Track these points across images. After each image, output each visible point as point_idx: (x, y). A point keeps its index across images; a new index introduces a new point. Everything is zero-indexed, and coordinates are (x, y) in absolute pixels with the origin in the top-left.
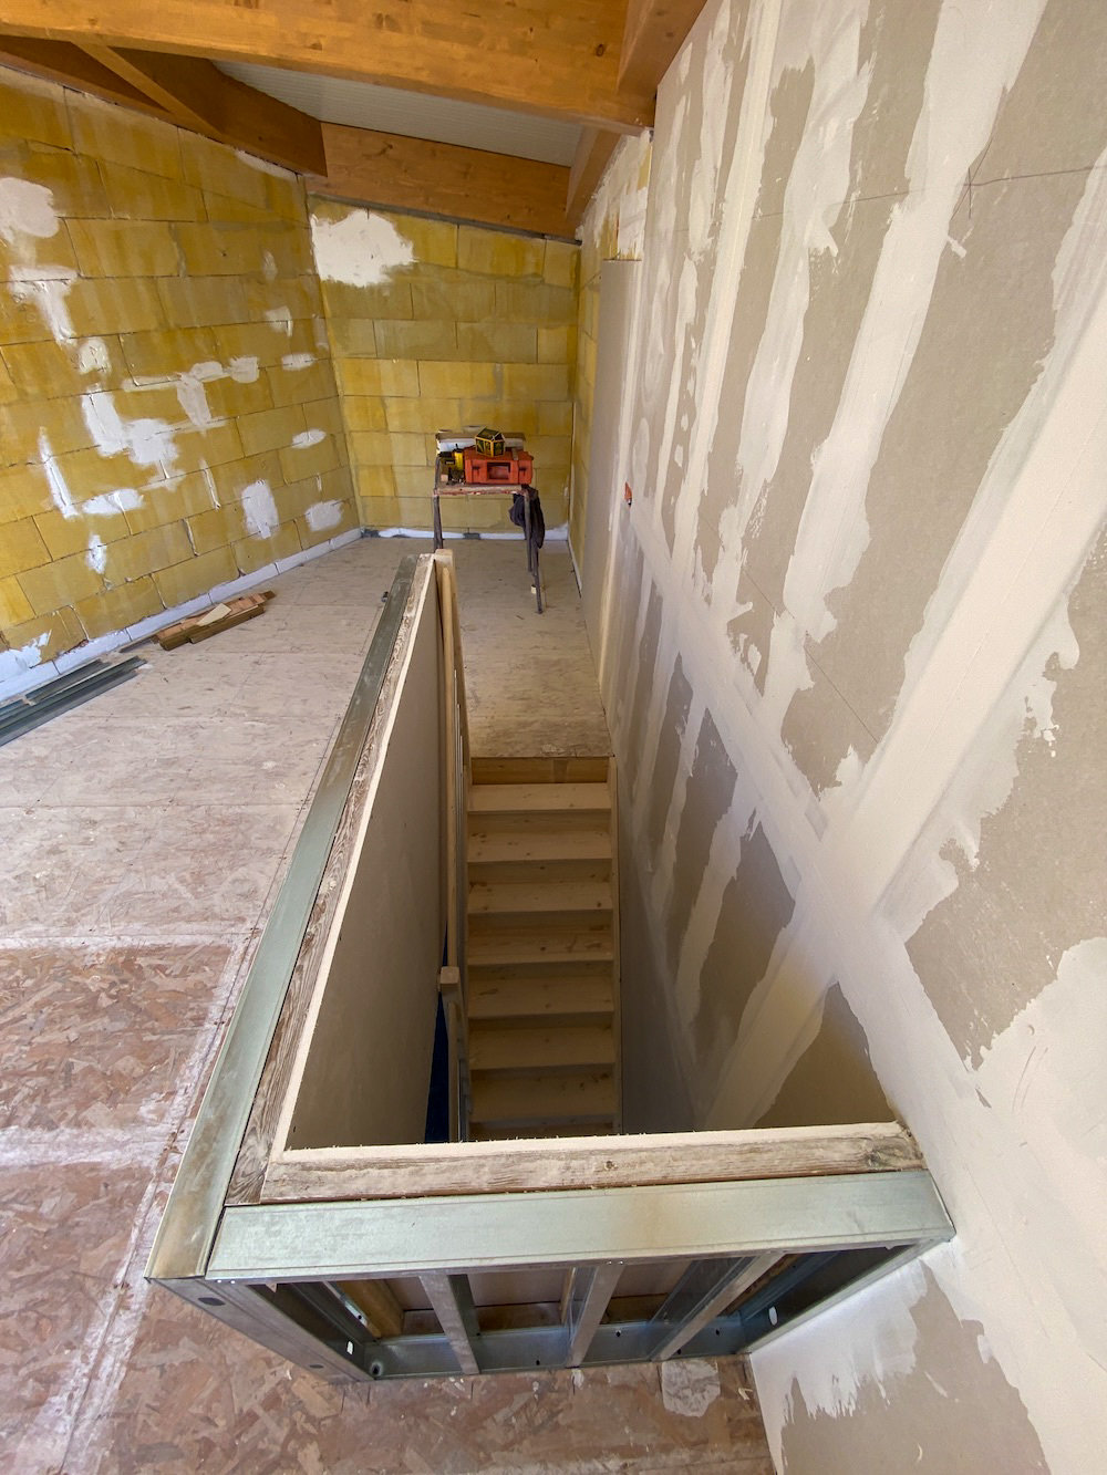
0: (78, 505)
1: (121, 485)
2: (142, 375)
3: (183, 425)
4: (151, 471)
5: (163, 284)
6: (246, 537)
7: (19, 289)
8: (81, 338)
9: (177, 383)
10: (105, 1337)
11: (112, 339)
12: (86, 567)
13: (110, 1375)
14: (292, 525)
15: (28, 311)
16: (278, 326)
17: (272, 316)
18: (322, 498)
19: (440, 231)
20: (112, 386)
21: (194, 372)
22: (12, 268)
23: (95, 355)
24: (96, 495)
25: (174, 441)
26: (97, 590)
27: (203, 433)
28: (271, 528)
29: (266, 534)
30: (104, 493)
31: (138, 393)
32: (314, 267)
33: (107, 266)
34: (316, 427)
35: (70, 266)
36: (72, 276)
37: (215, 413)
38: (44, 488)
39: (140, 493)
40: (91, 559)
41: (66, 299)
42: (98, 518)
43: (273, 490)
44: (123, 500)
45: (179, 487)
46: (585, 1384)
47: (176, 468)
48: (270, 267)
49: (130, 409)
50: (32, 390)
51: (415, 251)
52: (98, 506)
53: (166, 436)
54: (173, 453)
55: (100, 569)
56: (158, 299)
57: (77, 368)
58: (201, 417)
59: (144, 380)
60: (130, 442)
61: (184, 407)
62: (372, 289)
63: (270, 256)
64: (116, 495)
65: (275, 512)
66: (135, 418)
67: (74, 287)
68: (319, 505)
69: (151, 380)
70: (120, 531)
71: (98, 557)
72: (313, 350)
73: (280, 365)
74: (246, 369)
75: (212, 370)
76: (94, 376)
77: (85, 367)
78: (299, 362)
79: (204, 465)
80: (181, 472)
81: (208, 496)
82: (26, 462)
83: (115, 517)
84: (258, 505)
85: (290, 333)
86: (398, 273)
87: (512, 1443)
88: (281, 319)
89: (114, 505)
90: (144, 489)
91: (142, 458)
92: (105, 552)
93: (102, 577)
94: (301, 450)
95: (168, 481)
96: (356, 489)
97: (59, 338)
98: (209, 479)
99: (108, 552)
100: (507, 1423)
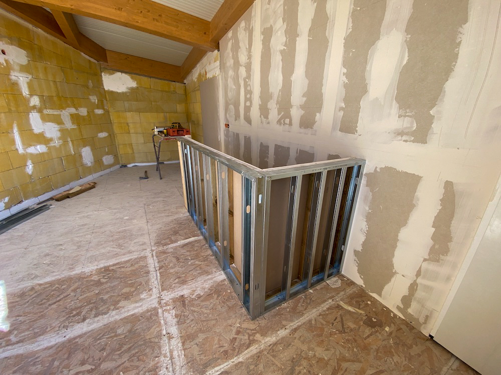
0: (24, 149)
1: (40, 143)
2: (50, 109)
3: (62, 126)
4: (51, 140)
5: (58, 83)
6: (82, 165)
7: (13, 78)
8: (31, 95)
9: (61, 113)
10: (169, 348)
11: (41, 97)
12: (25, 172)
13: (178, 356)
14: (98, 162)
15: (15, 85)
16: (93, 101)
17: (91, 97)
18: (108, 154)
19: (145, 79)
20: (40, 111)
21: (67, 110)
22: (12, 71)
23: (35, 101)
24: (31, 146)
25: (60, 131)
26: (28, 181)
27: (69, 129)
28: (91, 163)
29: (89, 164)
30: (34, 145)
31: (49, 114)
32: (103, 86)
33: (41, 76)
34: (105, 131)
35: (30, 74)
36: (30, 77)
37: (73, 123)
38: (13, 142)
39: (47, 147)
40: (27, 169)
41: (28, 83)
42: (31, 154)
43: (92, 150)
44: (41, 149)
45: (60, 146)
46: (313, 291)
47: (60, 140)
48: (91, 84)
49: (45, 119)
50: (13, 109)
51: (137, 84)
52: (32, 150)
53: (57, 129)
54: (59, 134)
55: (30, 173)
56: (57, 88)
57: (29, 104)
58: (69, 125)
59: (51, 111)
60: (44, 129)
61: (63, 120)
62: (123, 93)
63: (90, 81)
64: (38, 147)
65: (92, 157)
66: (47, 122)
67: (31, 80)
68: (107, 156)
69: (53, 111)
70: (38, 159)
71: (30, 168)
72: (103, 109)
73: (94, 112)
74: (83, 112)
75: (73, 110)
76: (34, 107)
77: (32, 104)
78: (99, 112)
79: (69, 140)
80: (61, 141)
81: (70, 150)
82: (8, 132)
83: (37, 154)
84: (87, 155)
85: (96, 103)
86: (132, 89)
87: (306, 308)
88: (94, 99)
89: (37, 150)
90: (48, 145)
91: (48, 135)
92: (32, 167)
93: (31, 176)
94: (101, 138)
95: (57, 143)
96: (118, 152)
97: (24, 94)
98: (70, 144)
99: (34, 167)
100: (302, 305)
